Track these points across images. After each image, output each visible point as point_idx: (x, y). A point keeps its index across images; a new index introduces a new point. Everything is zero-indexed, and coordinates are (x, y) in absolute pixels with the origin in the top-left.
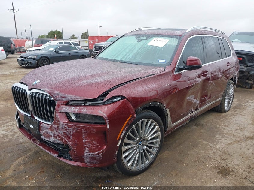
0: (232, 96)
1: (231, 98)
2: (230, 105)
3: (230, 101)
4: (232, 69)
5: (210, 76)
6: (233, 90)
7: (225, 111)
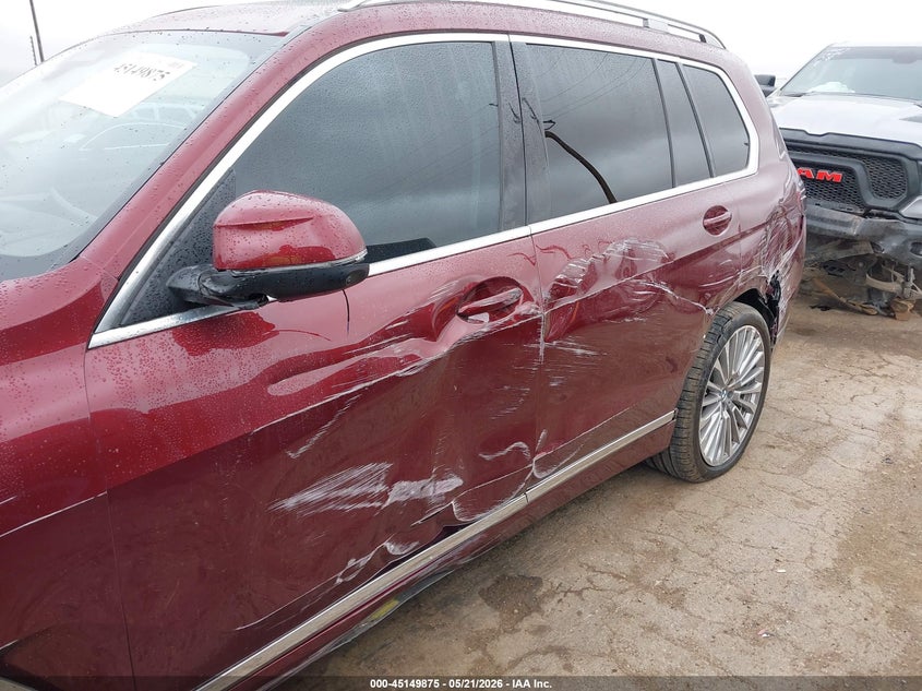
0: (758, 385)
1: (754, 397)
2: (742, 434)
3: (745, 409)
4: (745, 245)
5: (542, 313)
6: (760, 354)
7: (708, 473)
